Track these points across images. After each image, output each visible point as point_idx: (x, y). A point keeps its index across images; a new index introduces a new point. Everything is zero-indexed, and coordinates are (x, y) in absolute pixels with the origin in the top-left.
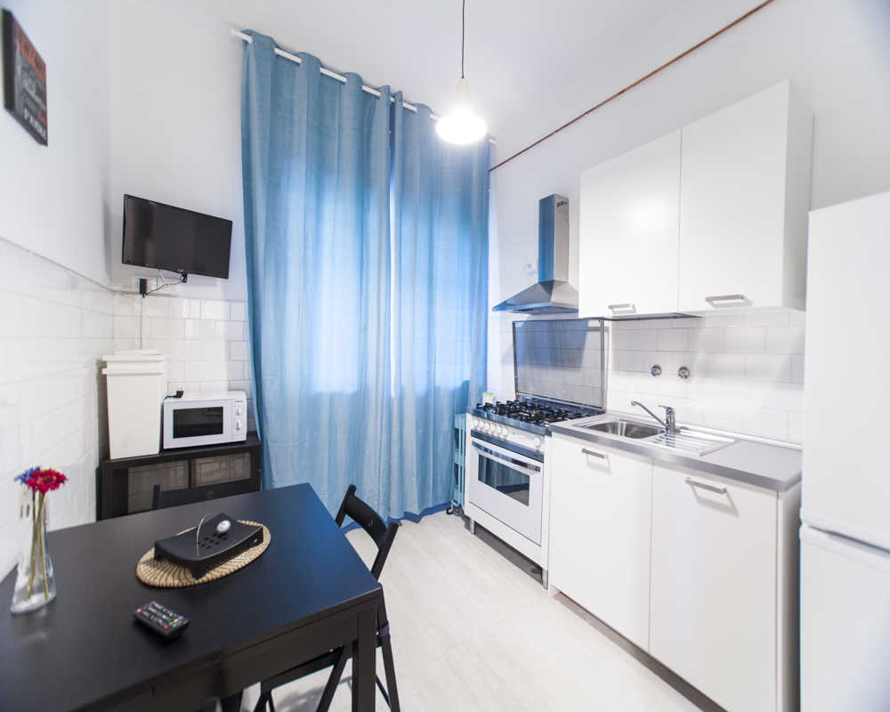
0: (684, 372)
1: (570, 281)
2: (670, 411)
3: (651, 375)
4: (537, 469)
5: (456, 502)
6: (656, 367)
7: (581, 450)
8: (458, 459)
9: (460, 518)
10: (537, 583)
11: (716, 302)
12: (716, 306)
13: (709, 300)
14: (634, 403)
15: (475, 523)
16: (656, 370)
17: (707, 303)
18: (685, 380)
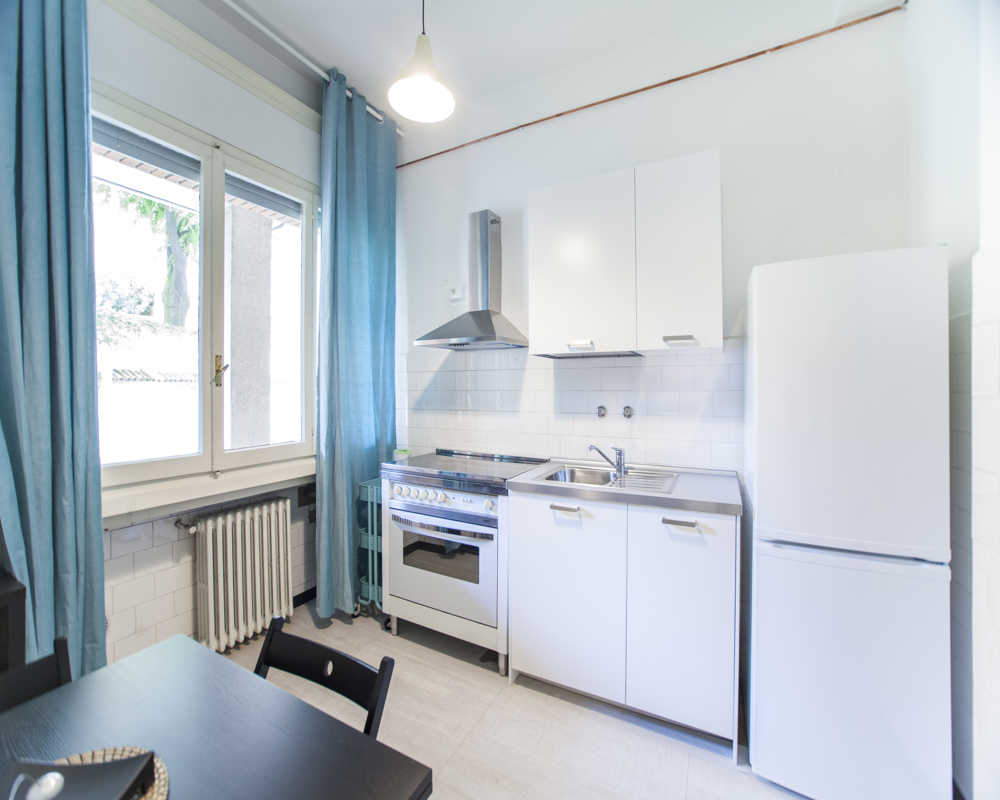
0: (628, 413)
1: (503, 313)
2: (620, 453)
3: (596, 416)
4: (489, 537)
5: (367, 600)
6: (601, 408)
7: (548, 507)
8: (370, 542)
9: (371, 619)
10: (491, 673)
11: (670, 342)
12: (671, 345)
13: (666, 339)
14: (591, 448)
15: (398, 619)
16: (602, 412)
17: (664, 343)
18: (629, 420)
